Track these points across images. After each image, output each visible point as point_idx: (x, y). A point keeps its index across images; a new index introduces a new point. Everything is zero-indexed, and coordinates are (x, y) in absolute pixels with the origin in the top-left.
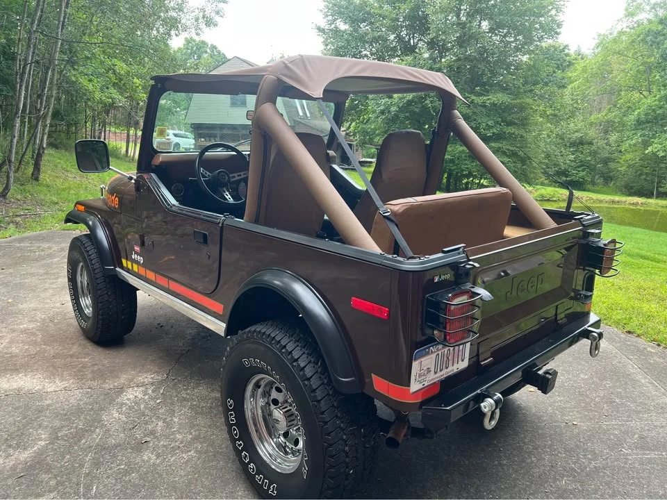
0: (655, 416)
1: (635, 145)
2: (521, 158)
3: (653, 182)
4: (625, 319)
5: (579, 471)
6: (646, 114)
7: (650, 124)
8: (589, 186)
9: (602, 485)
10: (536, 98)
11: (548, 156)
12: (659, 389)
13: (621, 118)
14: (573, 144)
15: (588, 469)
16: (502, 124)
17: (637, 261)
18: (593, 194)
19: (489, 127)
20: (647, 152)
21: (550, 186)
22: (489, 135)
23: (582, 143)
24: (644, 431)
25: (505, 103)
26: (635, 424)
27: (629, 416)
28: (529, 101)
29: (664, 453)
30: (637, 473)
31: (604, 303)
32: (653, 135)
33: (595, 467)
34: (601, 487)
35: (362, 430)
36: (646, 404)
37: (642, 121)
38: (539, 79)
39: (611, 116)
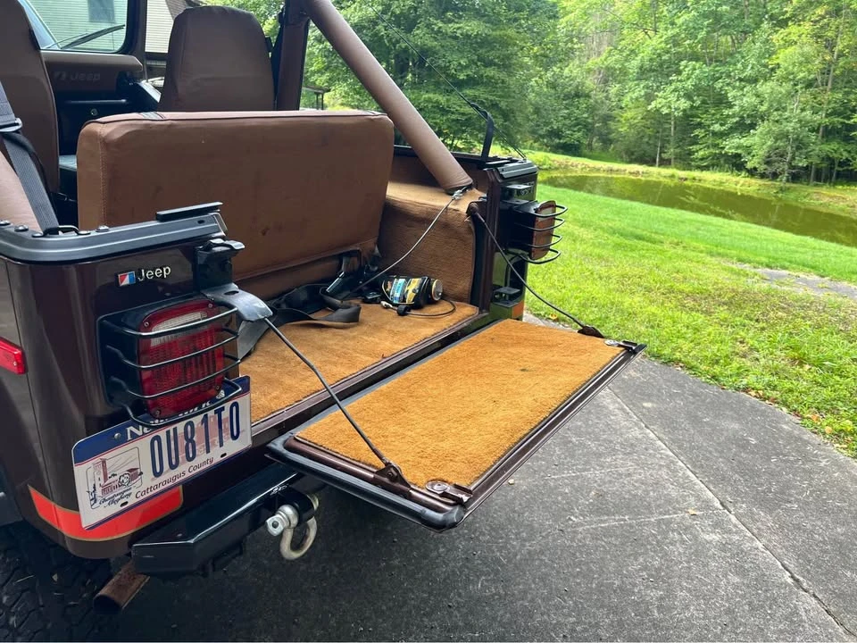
0: (622, 459)
1: (637, 99)
2: (503, 111)
3: (656, 146)
4: (600, 319)
5: (504, 562)
6: (651, 60)
7: (655, 73)
8: (586, 151)
9: (534, 582)
10: (521, 30)
11: (537, 111)
12: (631, 417)
13: (623, 65)
14: (567, 97)
15: (518, 557)
16: (479, 63)
17: (631, 242)
18: (589, 160)
19: (462, 68)
20: (649, 107)
21: (539, 150)
22: (461, 78)
23: (577, 95)
24: (605, 483)
25: (481, 35)
26: (594, 474)
27: (587, 463)
28: (511, 32)
29: (627, 517)
30: (587, 554)
31: (576, 298)
32: (658, 87)
33: (529, 552)
34: (533, 586)
35: (55, 577)
36: (611, 442)
37: (645, 69)
38: (524, 4)
39: (611, 61)
